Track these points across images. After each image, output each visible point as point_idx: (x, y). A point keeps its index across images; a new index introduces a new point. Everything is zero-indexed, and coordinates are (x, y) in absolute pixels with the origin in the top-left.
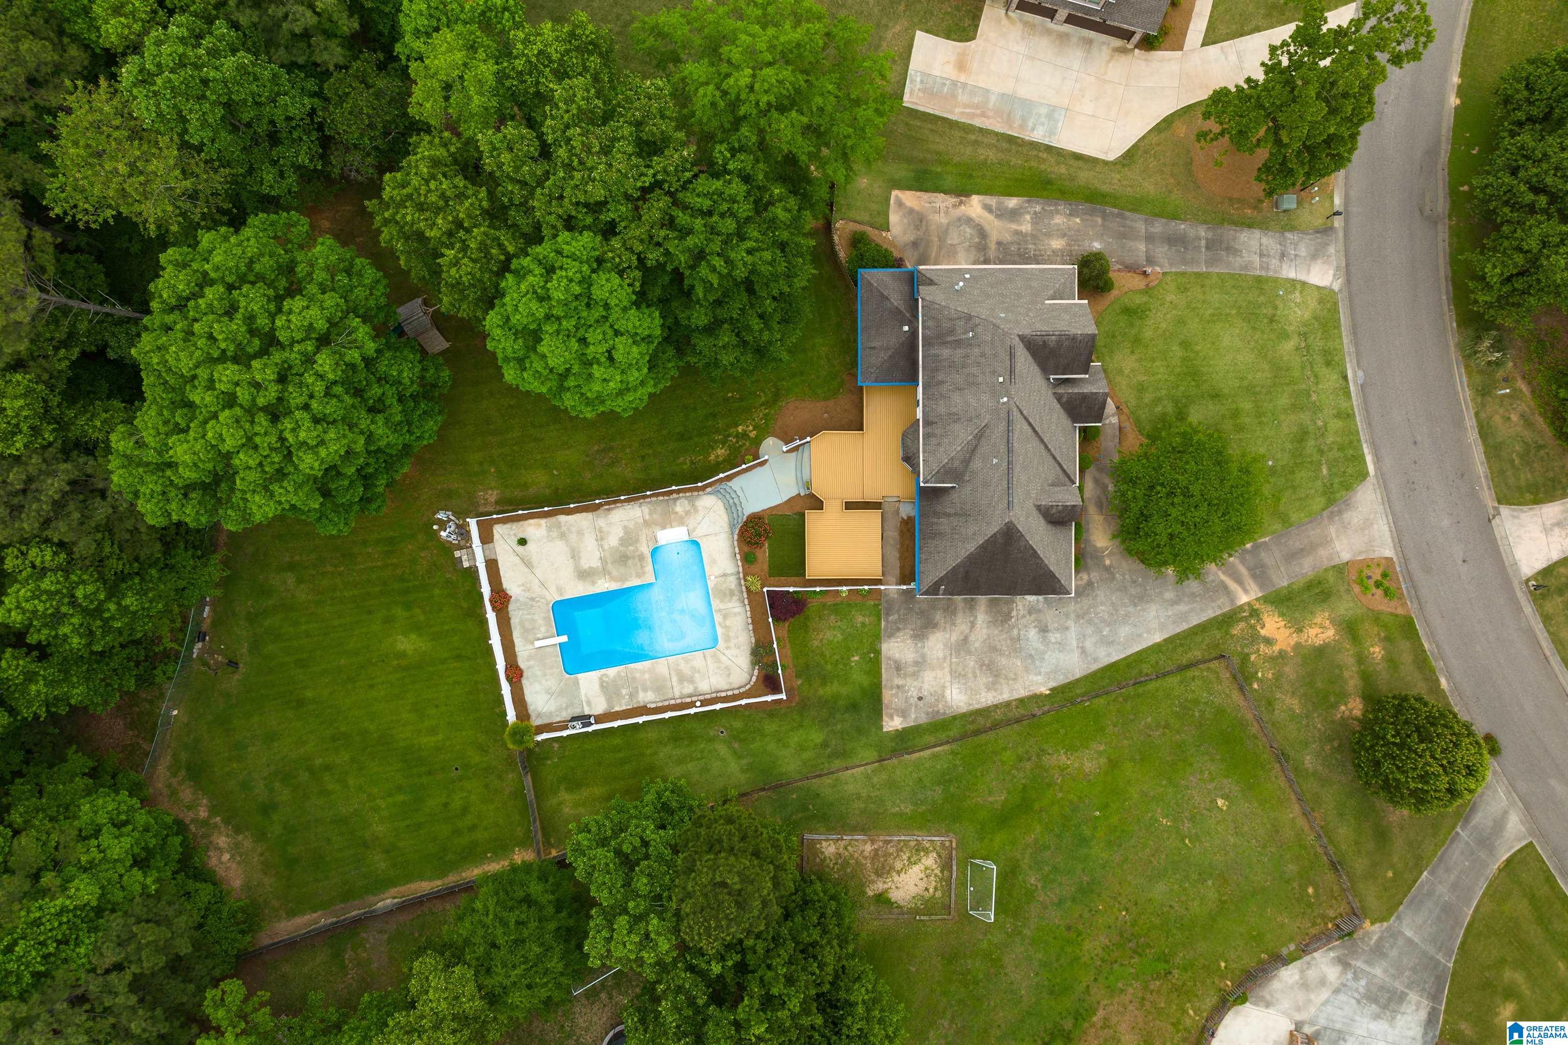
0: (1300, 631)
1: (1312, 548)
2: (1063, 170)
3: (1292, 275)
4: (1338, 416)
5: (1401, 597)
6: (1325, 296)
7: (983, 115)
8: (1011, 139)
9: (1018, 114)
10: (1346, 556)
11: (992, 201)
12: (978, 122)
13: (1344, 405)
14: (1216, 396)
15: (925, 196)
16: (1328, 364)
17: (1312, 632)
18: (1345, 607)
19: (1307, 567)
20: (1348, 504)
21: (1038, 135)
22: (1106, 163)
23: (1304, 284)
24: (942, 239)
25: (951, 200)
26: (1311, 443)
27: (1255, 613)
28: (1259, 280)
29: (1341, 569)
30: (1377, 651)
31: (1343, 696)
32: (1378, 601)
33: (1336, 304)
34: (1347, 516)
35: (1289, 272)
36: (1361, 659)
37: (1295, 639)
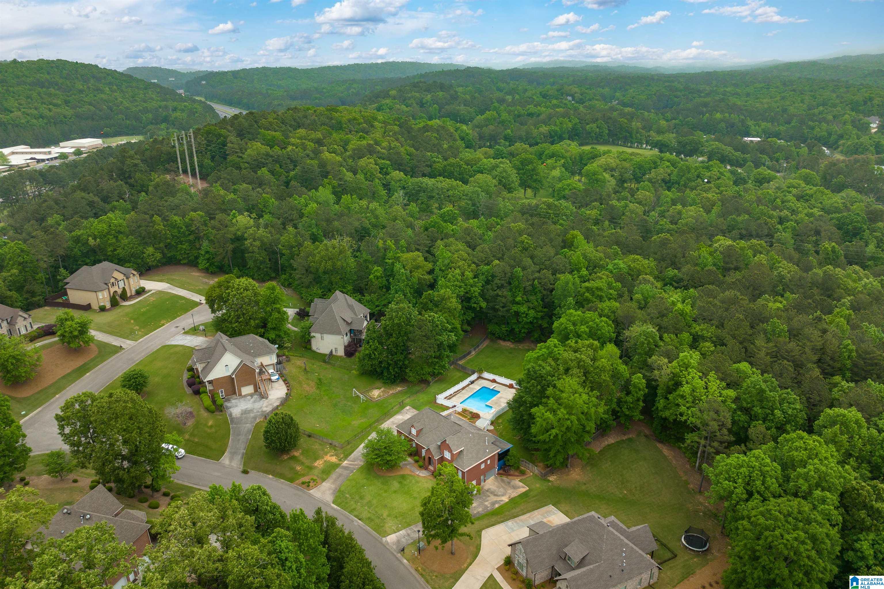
0: (325, 461)
1: (335, 480)
2: (493, 520)
3: (401, 532)
4: (354, 509)
5: (299, 485)
6: (386, 534)
7: (529, 517)
8: (515, 517)
9: (521, 523)
10: (324, 484)
11: (502, 503)
12: (528, 515)
13: (356, 513)
14: (395, 492)
15: (520, 493)
16: (369, 518)
17: (321, 462)
18: (316, 472)
19: (334, 476)
20: (333, 493)
21: (510, 523)
22: (484, 529)
23: (395, 532)
24: (503, 487)
25: (512, 496)
26: (357, 498)
27: (340, 460)
28: (409, 525)
29: (324, 480)
30: (298, 468)
31: (302, 454)
32: (306, 479)
33: (380, 535)
34: (331, 491)
35: (402, 532)
36: (303, 464)
37: (325, 459)
